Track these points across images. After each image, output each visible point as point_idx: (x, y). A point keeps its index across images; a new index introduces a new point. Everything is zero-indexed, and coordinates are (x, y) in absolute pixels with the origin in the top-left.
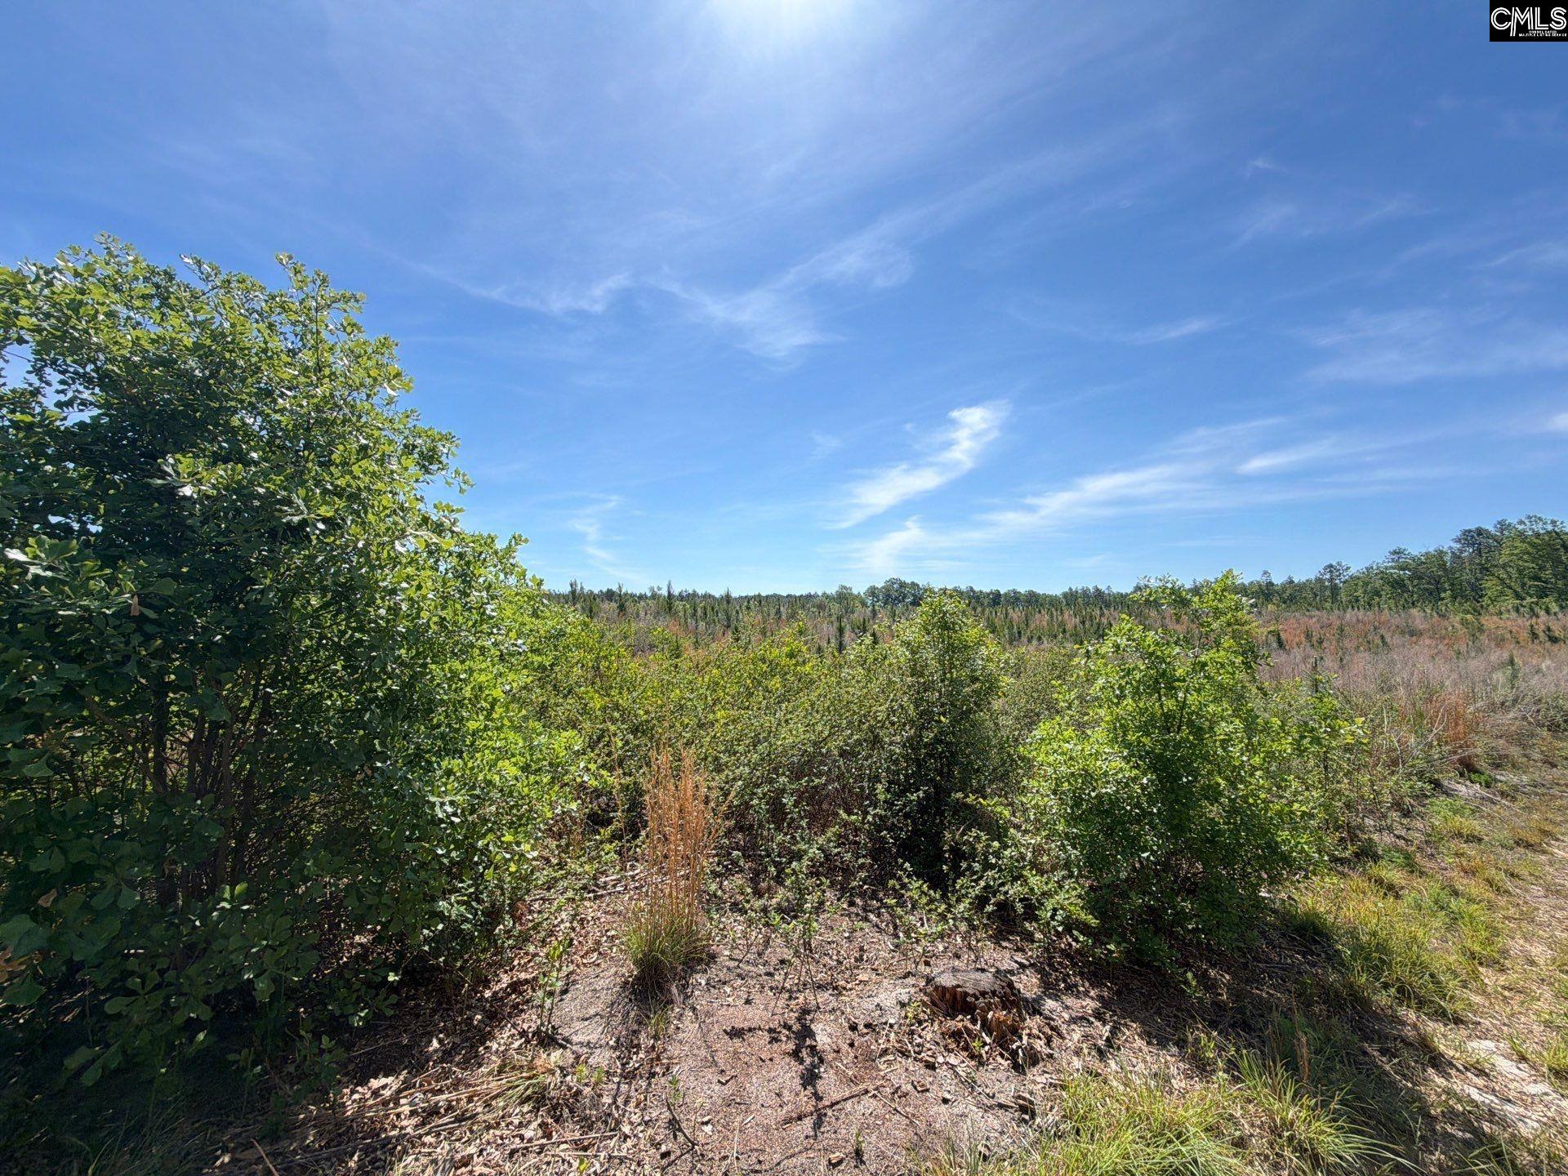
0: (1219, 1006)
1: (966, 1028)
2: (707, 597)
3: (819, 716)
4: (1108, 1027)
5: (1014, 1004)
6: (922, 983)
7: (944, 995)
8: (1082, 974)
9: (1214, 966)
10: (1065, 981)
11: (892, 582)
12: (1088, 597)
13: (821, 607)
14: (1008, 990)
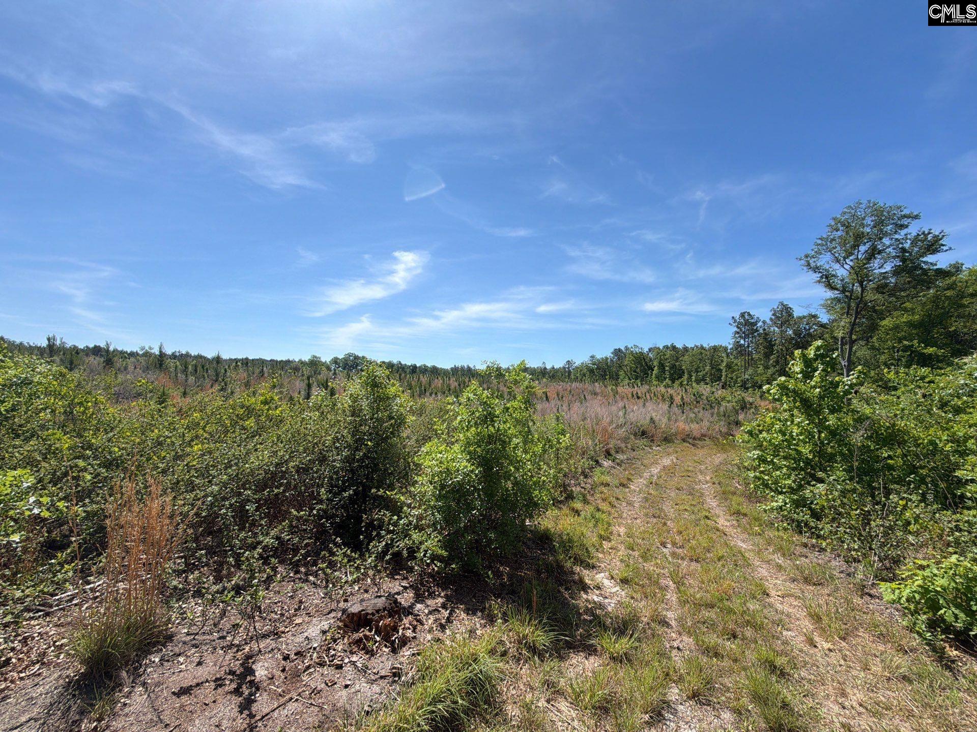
0: (503, 585)
1: (365, 636)
2: (199, 357)
3: (282, 445)
4: (448, 611)
5: (397, 612)
6: (340, 614)
7: (352, 618)
8: (438, 585)
9: (502, 565)
10: (428, 591)
11: (350, 355)
12: (464, 371)
13: (296, 369)
14: (393, 605)
